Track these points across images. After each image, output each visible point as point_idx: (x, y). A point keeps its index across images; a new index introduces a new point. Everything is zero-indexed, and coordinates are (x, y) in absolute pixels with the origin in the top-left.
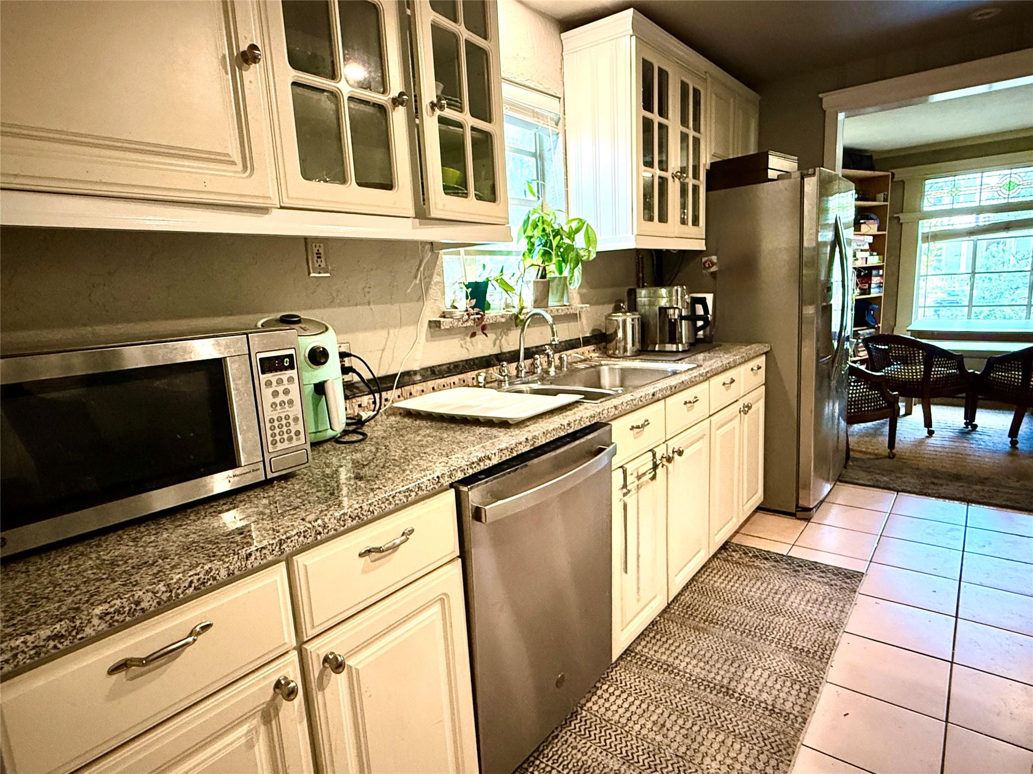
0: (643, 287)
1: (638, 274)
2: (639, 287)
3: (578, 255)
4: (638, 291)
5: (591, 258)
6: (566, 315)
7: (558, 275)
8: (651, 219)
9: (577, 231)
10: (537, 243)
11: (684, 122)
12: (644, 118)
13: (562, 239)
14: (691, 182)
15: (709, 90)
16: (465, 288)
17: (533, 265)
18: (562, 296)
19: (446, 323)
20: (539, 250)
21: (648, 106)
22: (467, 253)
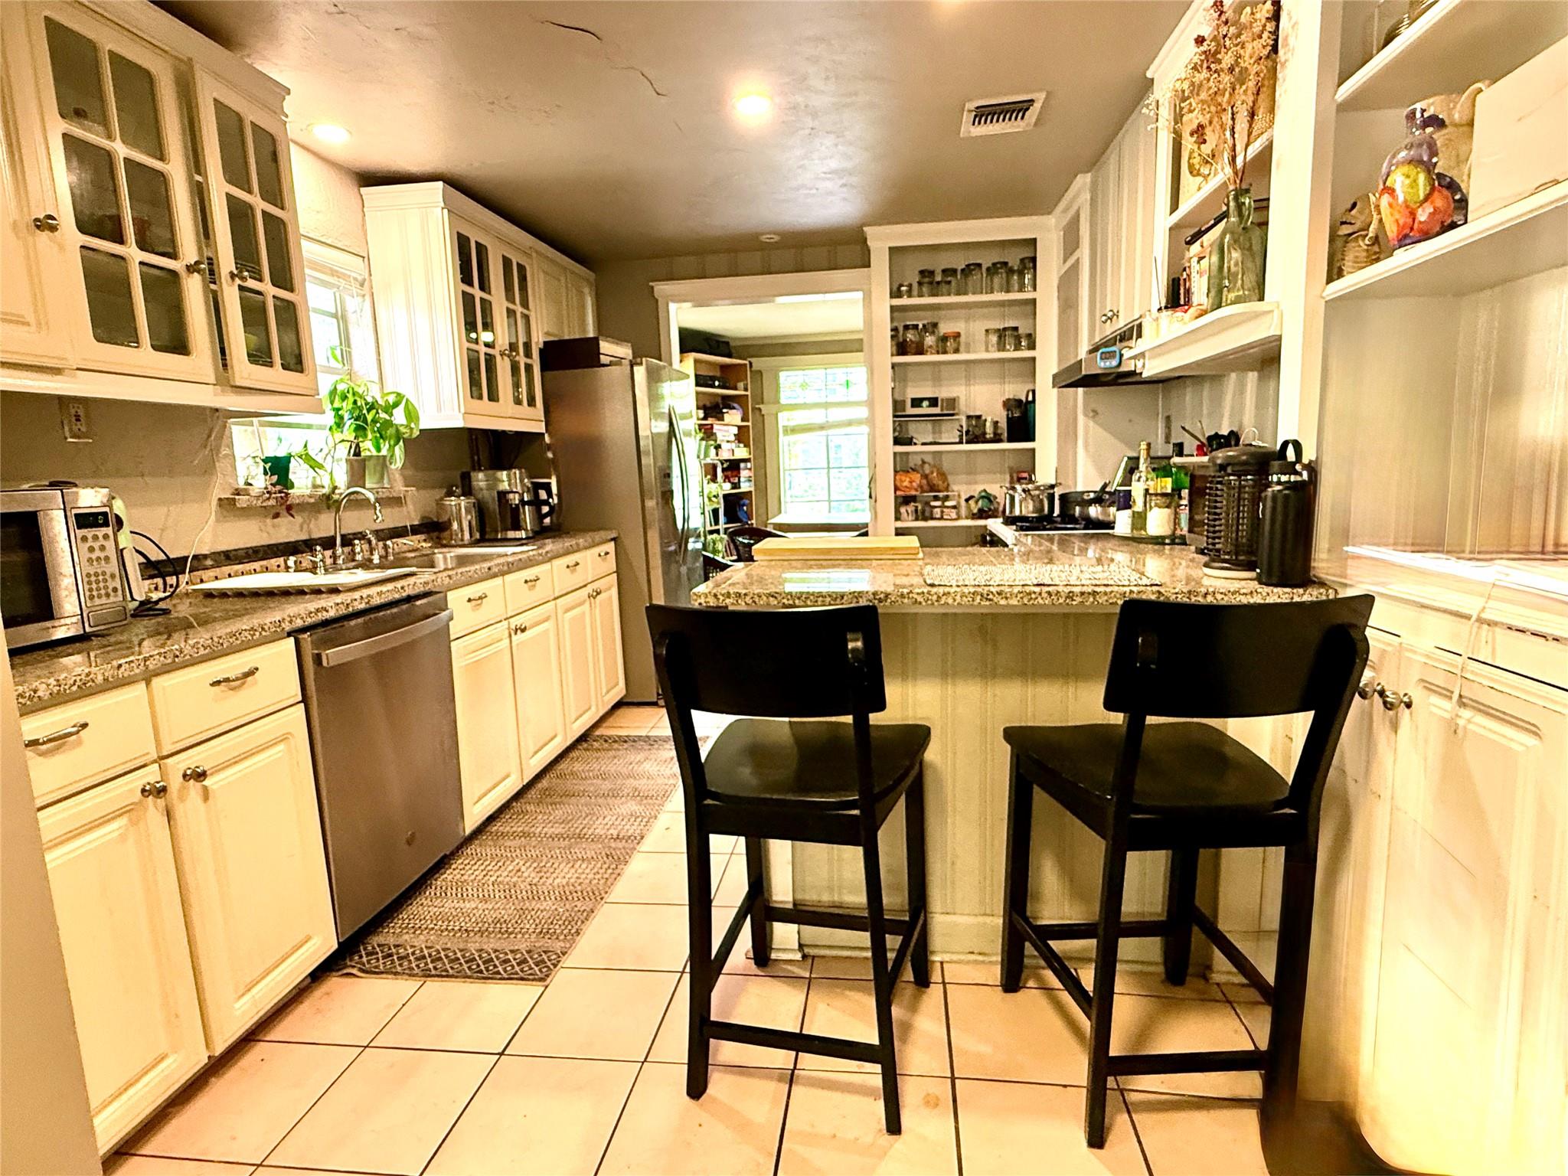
0: (480, 470)
1: (472, 458)
2: (474, 470)
3: (397, 430)
4: (473, 474)
5: (414, 436)
6: (389, 498)
7: (375, 453)
8: (480, 397)
9: (396, 405)
10: (346, 416)
11: (510, 297)
12: (464, 293)
13: (377, 413)
14: (522, 360)
15: (535, 266)
16: (262, 464)
17: (343, 441)
18: (382, 478)
19: (242, 501)
20: (349, 425)
21: (467, 279)
22: (262, 424)
